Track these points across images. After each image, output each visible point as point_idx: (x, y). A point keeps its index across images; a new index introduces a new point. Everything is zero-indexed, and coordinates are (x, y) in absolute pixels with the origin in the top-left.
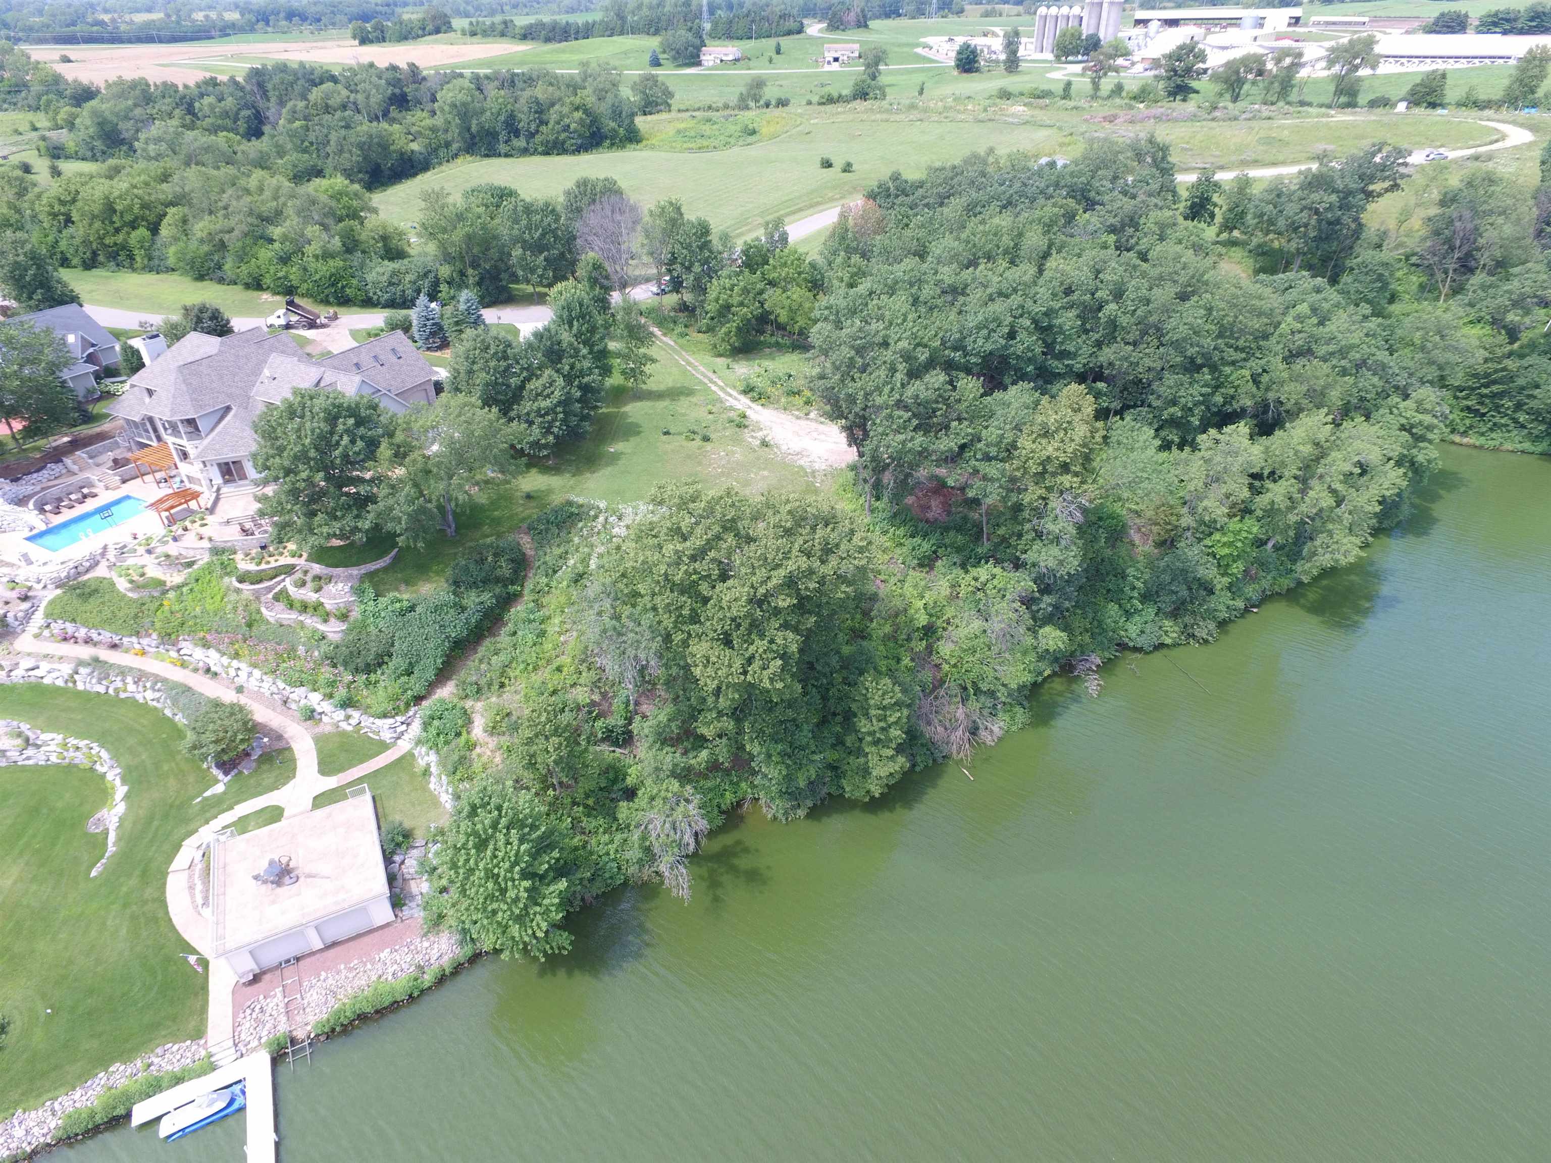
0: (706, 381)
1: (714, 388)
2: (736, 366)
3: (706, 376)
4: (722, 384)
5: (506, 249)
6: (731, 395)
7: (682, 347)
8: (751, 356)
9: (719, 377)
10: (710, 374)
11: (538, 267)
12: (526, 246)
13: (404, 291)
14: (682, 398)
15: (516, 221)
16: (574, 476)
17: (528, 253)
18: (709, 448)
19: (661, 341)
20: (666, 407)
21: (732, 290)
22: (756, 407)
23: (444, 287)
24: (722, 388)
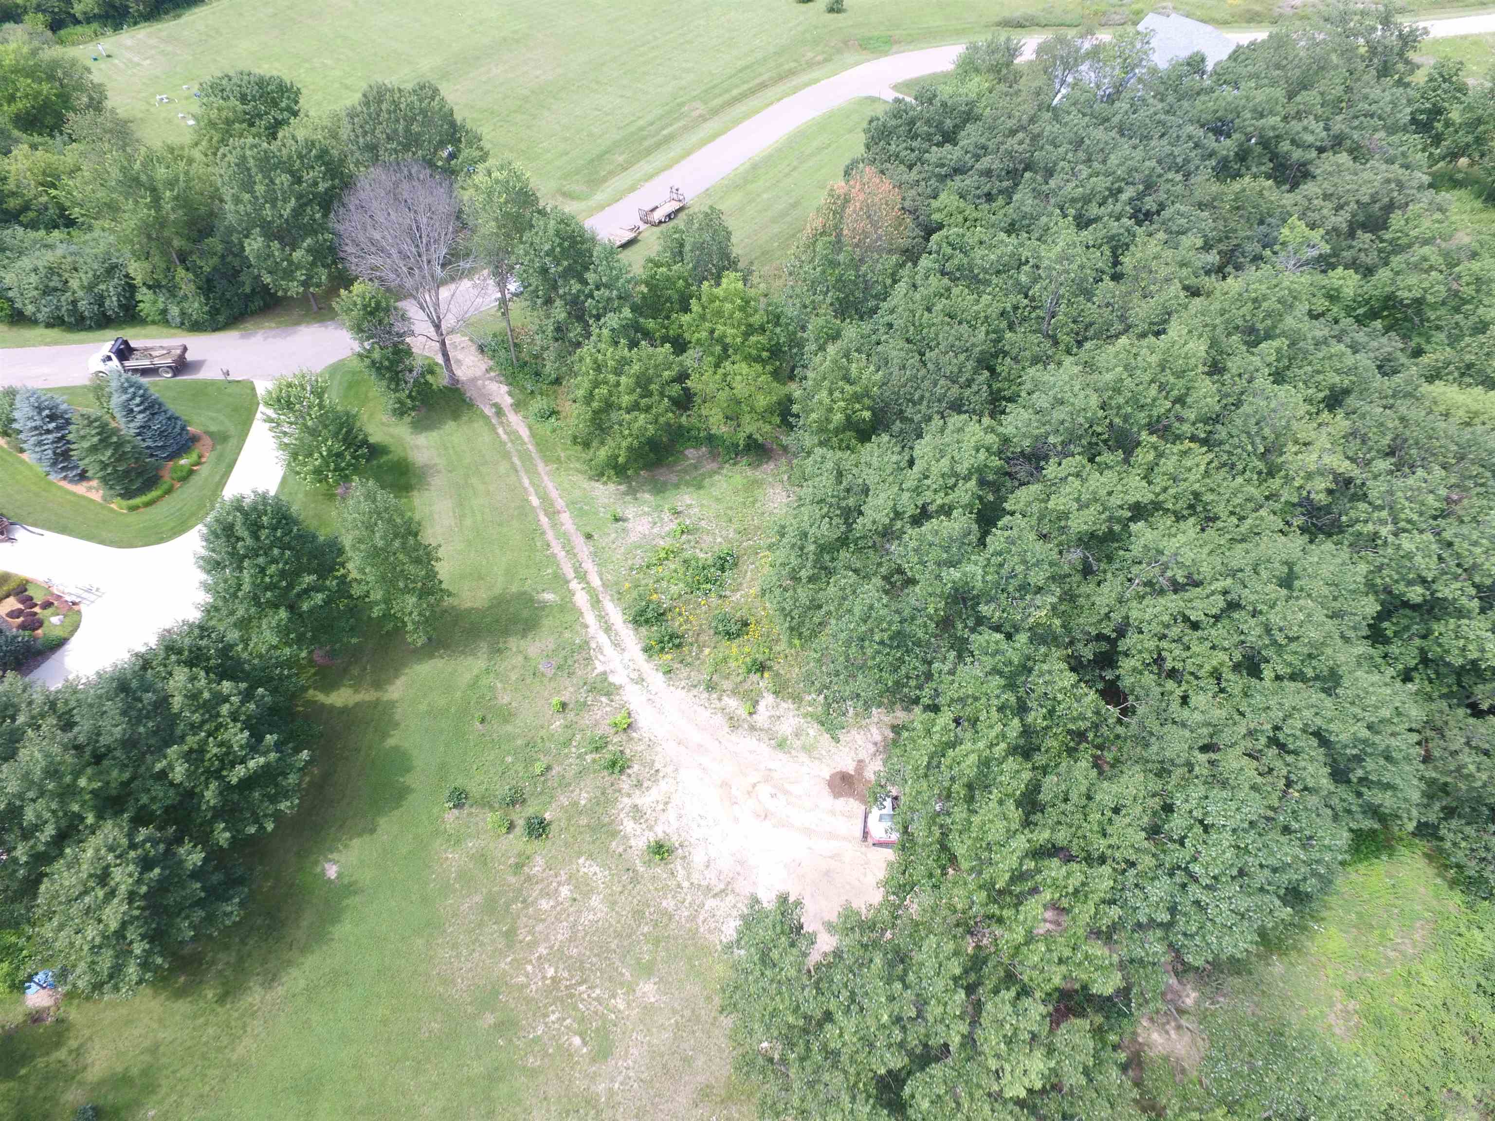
0: (568, 571)
1: (581, 599)
2: (630, 512)
3: (571, 552)
4: (596, 582)
5: (235, 238)
6: (608, 629)
7: (542, 445)
8: (662, 474)
9: (595, 554)
10: (579, 541)
11: (298, 267)
12: (271, 233)
13: (74, 303)
14: (513, 643)
15: (248, 186)
16: (221, 1000)
17: (276, 245)
18: (537, 867)
19: (506, 425)
20: (474, 684)
21: (618, 372)
22: (657, 679)
23: (144, 295)
24: (596, 602)
